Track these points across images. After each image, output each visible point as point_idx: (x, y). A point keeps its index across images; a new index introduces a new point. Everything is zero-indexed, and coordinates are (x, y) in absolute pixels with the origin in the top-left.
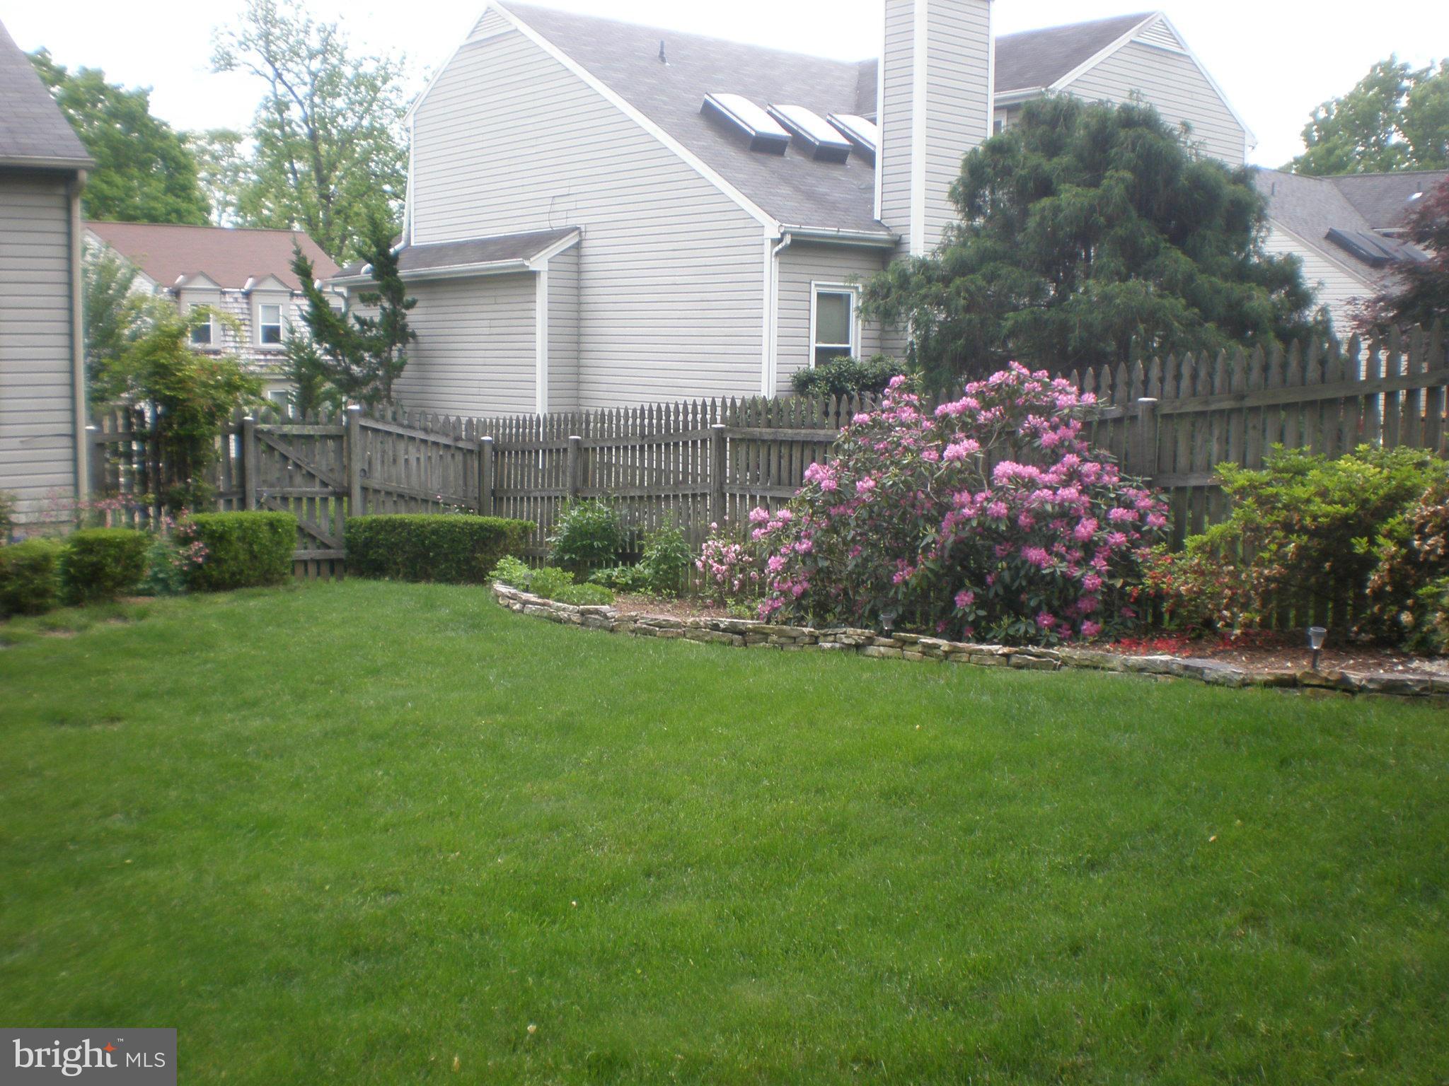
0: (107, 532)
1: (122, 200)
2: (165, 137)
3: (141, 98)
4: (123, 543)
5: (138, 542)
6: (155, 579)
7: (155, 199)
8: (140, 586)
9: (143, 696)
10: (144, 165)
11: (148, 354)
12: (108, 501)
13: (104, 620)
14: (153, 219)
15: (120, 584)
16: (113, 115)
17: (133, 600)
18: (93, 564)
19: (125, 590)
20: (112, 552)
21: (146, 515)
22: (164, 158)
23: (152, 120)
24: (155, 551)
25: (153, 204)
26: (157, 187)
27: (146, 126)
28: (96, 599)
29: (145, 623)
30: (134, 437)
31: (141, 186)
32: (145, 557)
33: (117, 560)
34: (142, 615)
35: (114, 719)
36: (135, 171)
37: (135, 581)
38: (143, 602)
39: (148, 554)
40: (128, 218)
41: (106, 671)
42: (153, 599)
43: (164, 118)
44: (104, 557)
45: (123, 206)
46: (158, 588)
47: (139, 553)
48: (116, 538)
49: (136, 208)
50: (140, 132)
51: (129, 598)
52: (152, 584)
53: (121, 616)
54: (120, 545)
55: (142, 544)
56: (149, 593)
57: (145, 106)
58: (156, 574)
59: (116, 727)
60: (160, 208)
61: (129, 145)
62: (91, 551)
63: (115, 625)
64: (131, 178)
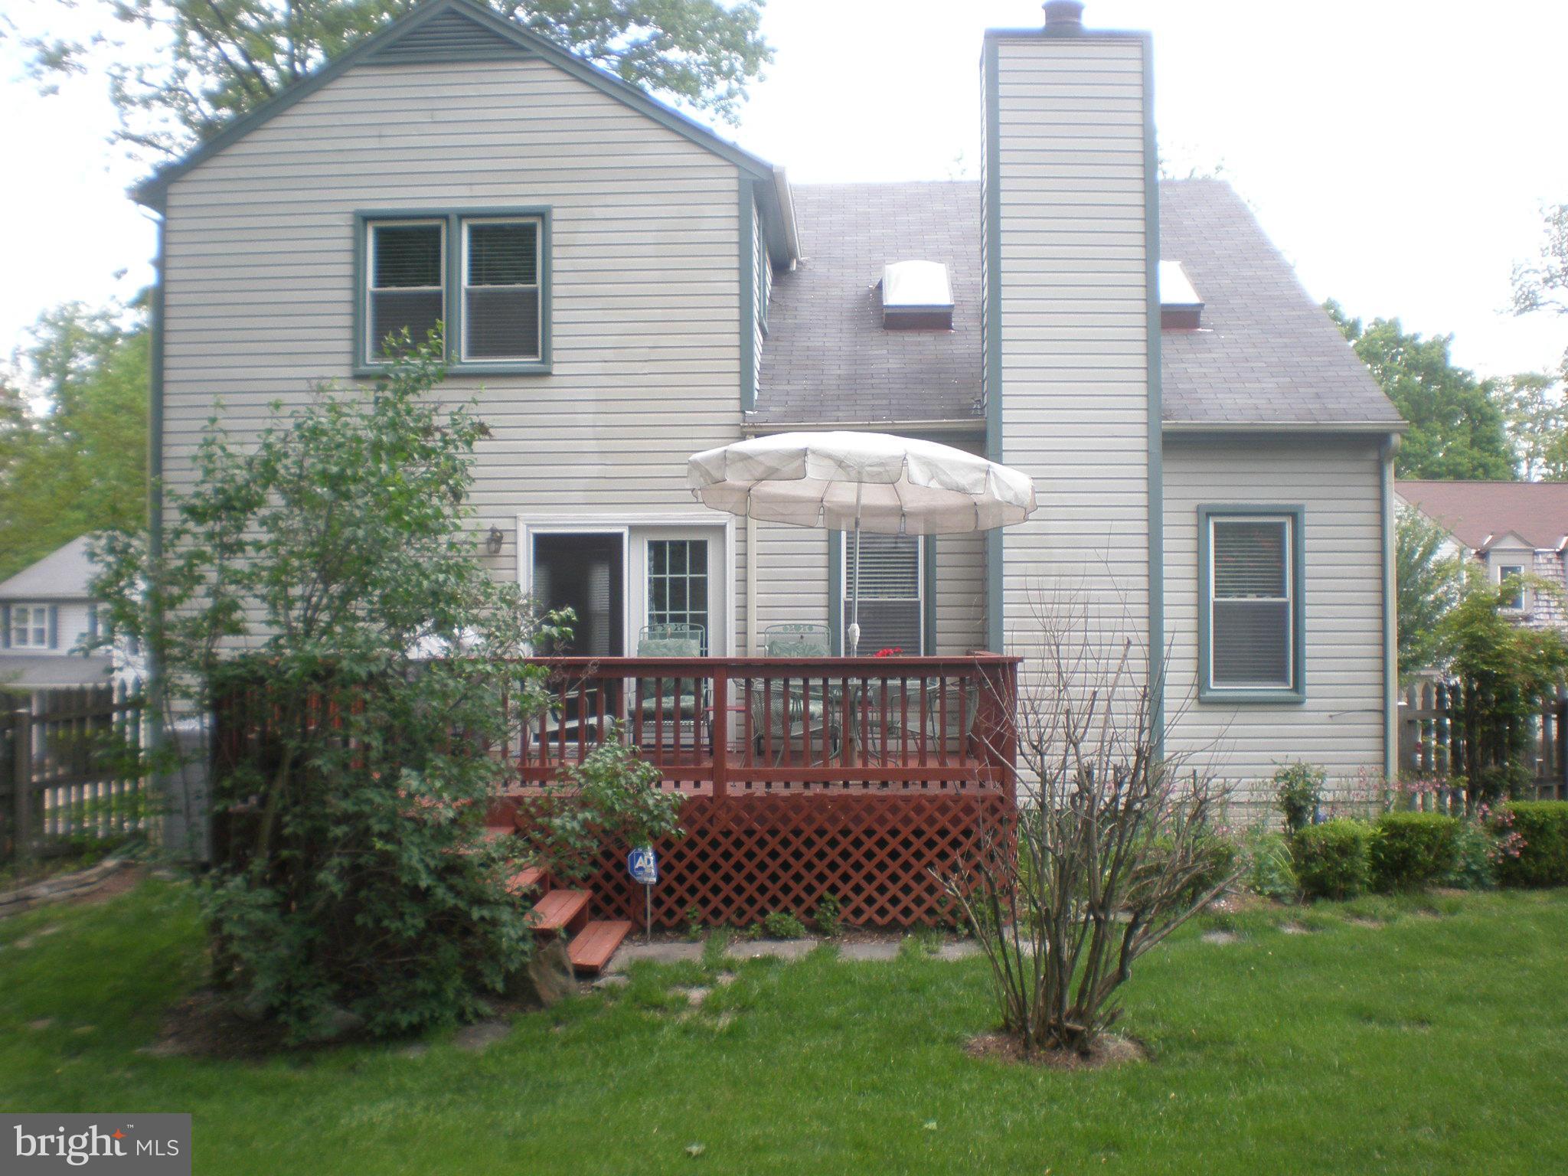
0: (1418, 817)
1: (1425, 456)
2: (1469, 387)
3: (1440, 346)
4: (1436, 829)
5: (1450, 829)
6: (1468, 871)
7: (1461, 454)
8: (1452, 877)
9: (1454, 999)
10: (1446, 418)
11: (1464, 625)
12: (1422, 783)
13: (1413, 912)
14: (1457, 475)
15: (1430, 873)
16: (1412, 367)
17: (1444, 892)
18: (1404, 851)
19: (1436, 881)
20: (1425, 839)
21: (1456, 798)
22: (1468, 411)
23: (1455, 371)
24: (1470, 840)
25: (1458, 459)
26: (1459, 441)
27: (1448, 376)
28: (1405, 888)
29: (1457, 919)
30: (1447, 714)
31: (1444, 441)
32: (1459, 847)
33: (1428, 848)
34: (1453, 909)
35: (1422, 1022)
36: (1438, 425)
37: (1446, 871)
38: (1455, 894)
39: (1462, 843)
40: (1430, 474)
41: (1416, 969)
42: (1466, 893)
43: (1467, 367)
44: (1416, 844)
45: (1426, 463)
46: (1470, 880)
47: (1453, 842)
48: (1429, 823)
49: (1440, 464)
50: (1443, 383)
51: (1440, 890)
52: (1465, 876)
53: (1430, 909)
54: (1433, 832)
55: (1457, 832)
56: (1459, 885)
57: (1444, 356)
58: (1468, 865)
59: (1426, 1031)
60: (1465, 463)
61: (1430, 397)
62: (1403, 836)
63: (1424, 917)
64: (1434, 434)
